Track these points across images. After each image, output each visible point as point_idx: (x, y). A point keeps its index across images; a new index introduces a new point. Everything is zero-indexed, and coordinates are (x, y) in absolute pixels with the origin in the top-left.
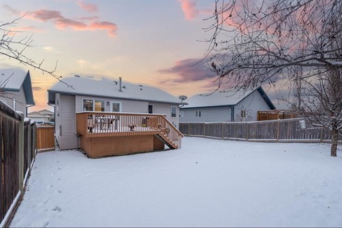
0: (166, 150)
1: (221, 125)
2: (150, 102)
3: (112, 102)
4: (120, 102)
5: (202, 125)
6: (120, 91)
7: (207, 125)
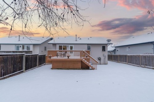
0: (90, 69)
1: (139, 56)
2: (88, 44)
3: (70, 46)
4: (73, 46)
5: (126, 56)
6: (76, 41)
7: (129, 56)
